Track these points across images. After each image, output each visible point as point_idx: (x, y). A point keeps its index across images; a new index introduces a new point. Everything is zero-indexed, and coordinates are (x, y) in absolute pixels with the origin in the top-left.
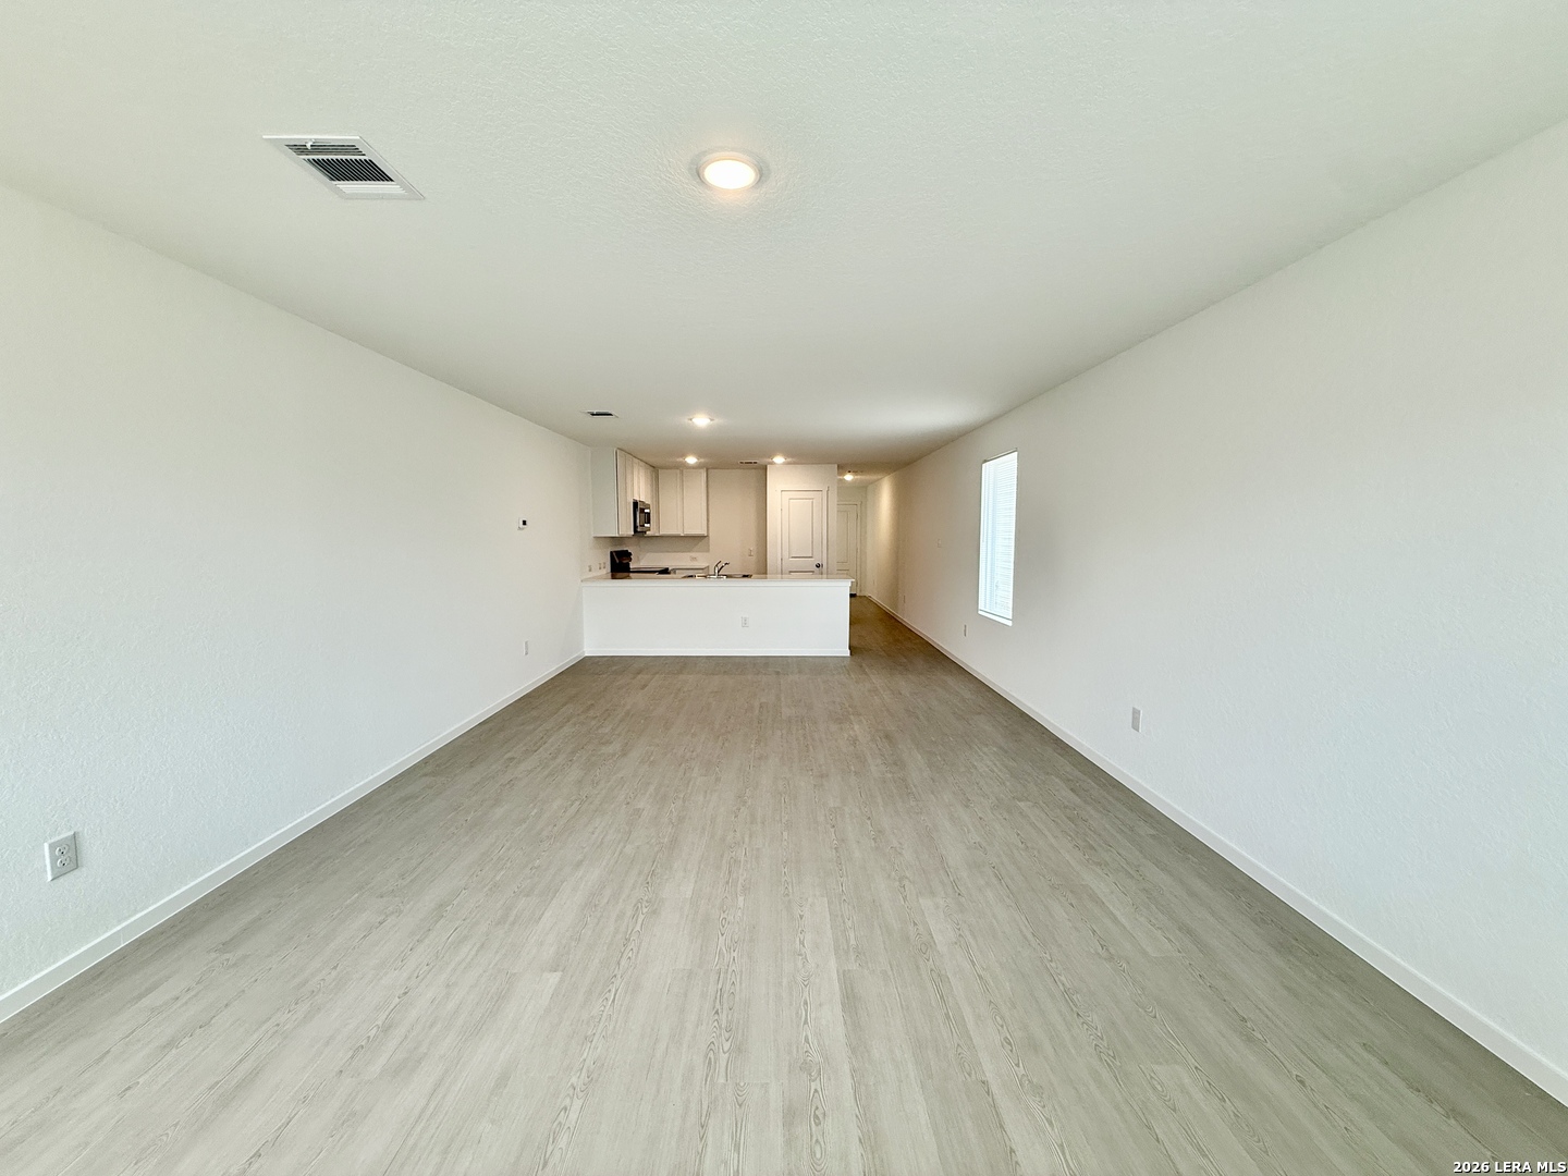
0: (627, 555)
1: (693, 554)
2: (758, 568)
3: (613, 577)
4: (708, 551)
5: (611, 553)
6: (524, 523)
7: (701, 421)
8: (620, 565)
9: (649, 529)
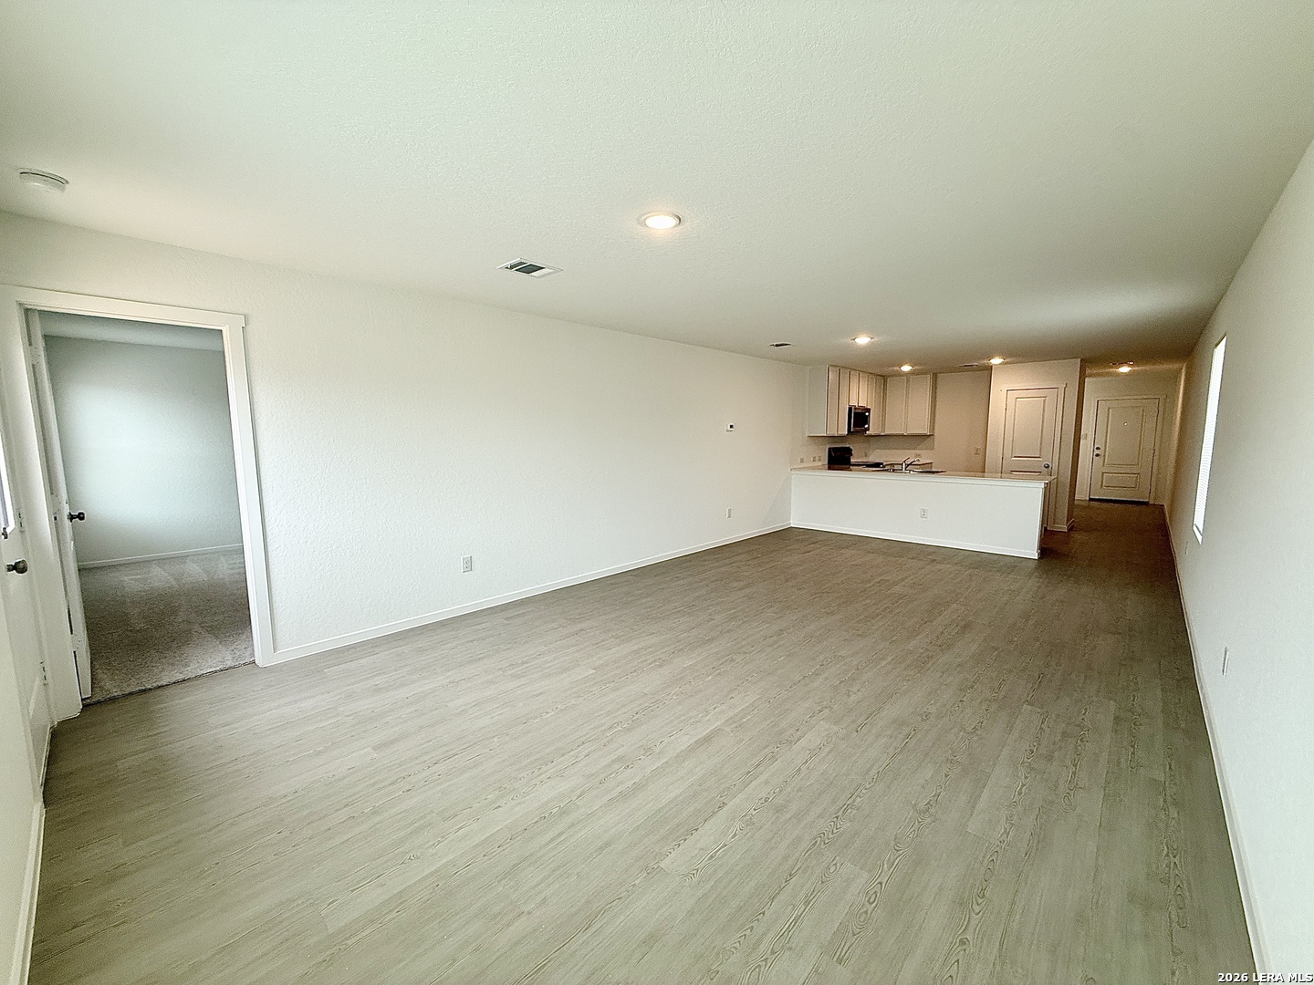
0: (849, 451)
1: (918, 452)
2: (978, 467)
3: (829, 469)
4: (933, 449)
5: (829, 449)
6: (731, 426)
7: (863, 340)
8: (839, 459)
9: (868, 429)
